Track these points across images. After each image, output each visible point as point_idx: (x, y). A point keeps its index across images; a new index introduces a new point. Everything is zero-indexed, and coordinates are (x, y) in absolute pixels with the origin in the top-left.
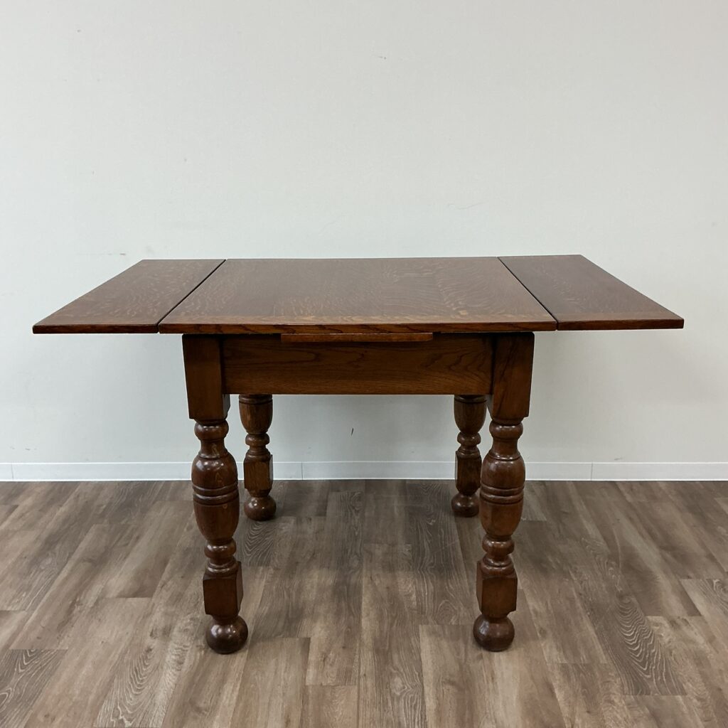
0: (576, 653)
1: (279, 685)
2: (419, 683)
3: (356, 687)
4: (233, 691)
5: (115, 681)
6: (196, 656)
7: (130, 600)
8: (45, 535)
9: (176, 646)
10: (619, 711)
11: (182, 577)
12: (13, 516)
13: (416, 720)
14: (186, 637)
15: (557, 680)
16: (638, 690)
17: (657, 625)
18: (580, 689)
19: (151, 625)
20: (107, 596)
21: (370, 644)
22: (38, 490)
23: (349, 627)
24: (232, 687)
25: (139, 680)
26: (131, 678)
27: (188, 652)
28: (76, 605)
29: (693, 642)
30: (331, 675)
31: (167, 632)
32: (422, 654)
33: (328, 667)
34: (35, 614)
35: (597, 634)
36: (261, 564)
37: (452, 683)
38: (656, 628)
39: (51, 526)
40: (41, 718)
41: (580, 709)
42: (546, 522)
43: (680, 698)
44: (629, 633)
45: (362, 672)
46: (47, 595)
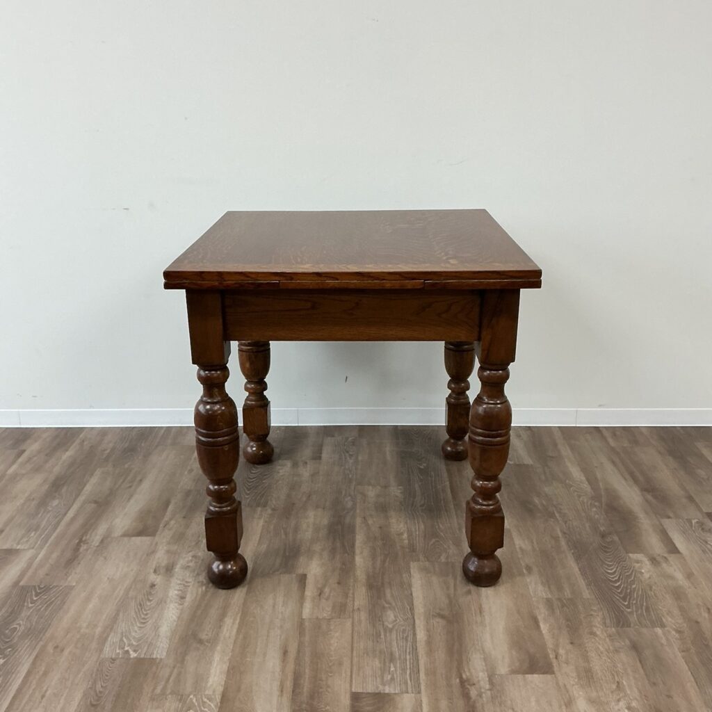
0: (560, 589)
1: (277, 618)
2: (410, 616)
3: (351, 620)
4: (233, 624)
5: (121, 615)
6: (198, 591)
7: (133, 538)
8: (52, 478)
9: (179, 582)
10: (601, 643)
11: (184, 517)
12: (20, 460)
13: (408, 651)
14: (188, 574)
15: (542, 613)
16: (620, 622)
17: (638, 562)
18: (564, 622)
19: (155, 563)
20: (113, 536)
21: (364, 580)
22: (45, 435)
23: (344, 564)
24: (232, 621)
25: (143, 614)
26: (136, 612)
27: (191, 587)
28: (82, 544)
29: (671, 577)
30: (327, 609)
31: (169, 570)
32: (413, 589)
33: (324, 601)
34: (43, 553)
35: (580, 571)
36: (258, 505)
37: (442, 617)
38: (637, 565)
39: (57, 470)
40: (50, 649)
41: (564, 640)
42: (532, 465)
43: (659, 631)
44: (611, 569)
45: (356, 608)
46: (55, 535)
